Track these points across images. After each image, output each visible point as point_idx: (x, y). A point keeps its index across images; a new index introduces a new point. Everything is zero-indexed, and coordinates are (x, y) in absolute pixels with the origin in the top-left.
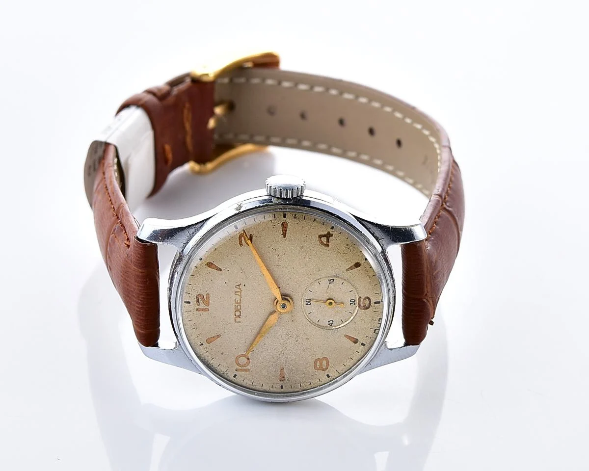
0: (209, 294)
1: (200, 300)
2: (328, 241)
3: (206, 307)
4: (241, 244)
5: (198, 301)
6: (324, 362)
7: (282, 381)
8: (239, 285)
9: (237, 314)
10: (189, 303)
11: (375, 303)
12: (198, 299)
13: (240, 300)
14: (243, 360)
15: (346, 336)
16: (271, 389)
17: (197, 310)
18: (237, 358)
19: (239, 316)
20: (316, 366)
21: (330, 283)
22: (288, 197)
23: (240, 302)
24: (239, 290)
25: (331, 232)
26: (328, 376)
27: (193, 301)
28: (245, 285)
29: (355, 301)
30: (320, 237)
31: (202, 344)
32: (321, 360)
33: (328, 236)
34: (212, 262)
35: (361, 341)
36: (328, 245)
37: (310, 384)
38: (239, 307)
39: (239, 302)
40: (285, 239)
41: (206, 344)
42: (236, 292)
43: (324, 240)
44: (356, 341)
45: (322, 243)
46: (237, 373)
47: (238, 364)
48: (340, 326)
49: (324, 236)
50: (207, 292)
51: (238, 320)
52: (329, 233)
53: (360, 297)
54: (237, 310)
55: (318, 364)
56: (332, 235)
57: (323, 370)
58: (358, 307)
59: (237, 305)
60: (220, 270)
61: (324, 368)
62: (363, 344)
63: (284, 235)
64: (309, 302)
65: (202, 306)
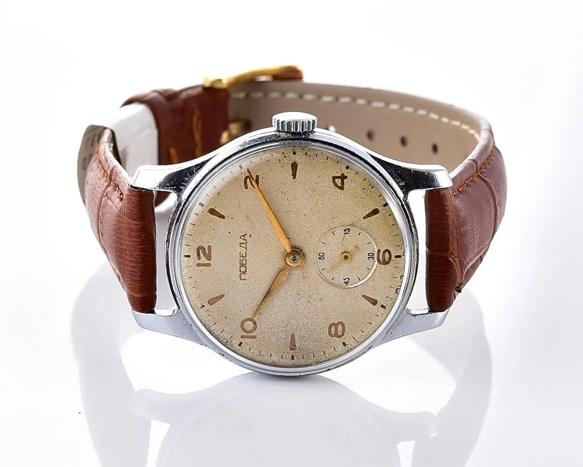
0: (210, 246)
1: (201, 253)
2: (343, 183)
3: (208, 262)
4: (246, 187)
5: (198, 254)
6: (340, 328)
7: (293, 350)
8: (244, 236)
9: (243, 269)
10: (189, 256)
11: (396, 257)
12: (199, 252)
13: (246, 253)
14: (249, 325)
15: (364, 296)
16: (281, 360)
17: (198, 265)
18: (243, 323)
19: (244, 273)
20: (331, 333)
21: (345, 234)
22: (298, 131)
23: (245, 257)
24: (245, 242)
25: (346, 173)
26: (344, 344)
27: (194, 255)
28: (250, 236)
29: (373, 254)
30: (334, 178)
31: (203, 306)
32: (336, 325)
33: (343, 177)
34: (214, 208)
35: (381, 301)
36: (342, 188)
37: (325, 354)
38: (244, 261)
39: (244, 255)
40: (295, 180)
41: (207, 306)
42: (241, 244)
43: (338, 181)
44: (374, 302)
45: (336, 185)
46: (242, 340)
47: (244, 330)
48: (357, 285)
49: (338, 177)
50: (209, 244)
51: (243, 276)
52: (343, 175)
53: (379, 250)
54: (242, 265)
55: (333, 329)
56: (346, 177)
57: (339, 337)
58: (377, 262)
59: (242, 259)
60: (223, 217)
61: (340, 334)
62: (383, 306)
63: (294, 175)
64: (322, 256)
65: (203, 260)
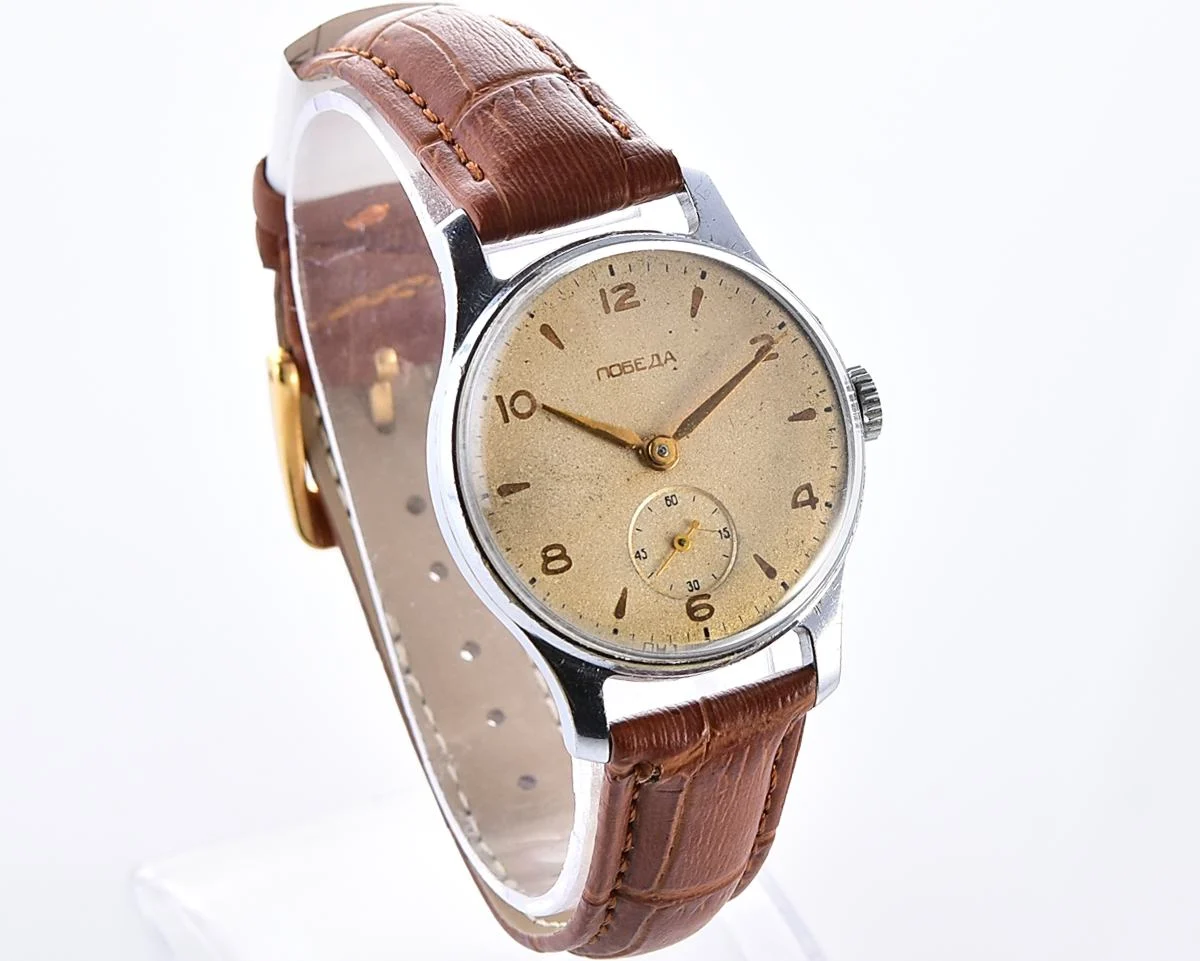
1: (624, 291)
2: (804, 504)
3: (612, 308)
4: (753, 341)
5: (620, 288)
6: (563, 563)
8: (672, 358)
10: (612, 273)
12: (623, 288)
14: (524, 405)
15: (625, 591)
17: (602, 291)
18: (524, 393)
20: (548, 551)
21: (720, 531)
24: (663, 361)
25: (820, 504)
26: (534, 580)
27: (616, 281)
29: (698, 589)
30: (808, 487)
31: (532, 316)
32: (563, 556)
33: (812, 502)
36: (795, 505)
37: (508, 550)
40: (788, 422)
41: (535, 324)
42: (657, 356)
43: (804, 496)
44: (619, 613)
45: (797, 494)
47: (514, 398)
48: (641, 575)
49: (810, 494)
50: (642, 302)
51: (603, 374)
53: (708, 597)
54: (622, 367)
55: (555, 552)
56: (815, 508)
57: (544, 567)
58: (687, 598)
59: (633, 363)
60: (693, 315)
61: (550, 567)
62: (617, 629)
63: (794, 418)
64: (671, 501)
65: (613, 299)
